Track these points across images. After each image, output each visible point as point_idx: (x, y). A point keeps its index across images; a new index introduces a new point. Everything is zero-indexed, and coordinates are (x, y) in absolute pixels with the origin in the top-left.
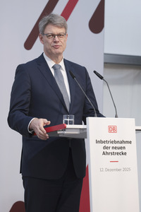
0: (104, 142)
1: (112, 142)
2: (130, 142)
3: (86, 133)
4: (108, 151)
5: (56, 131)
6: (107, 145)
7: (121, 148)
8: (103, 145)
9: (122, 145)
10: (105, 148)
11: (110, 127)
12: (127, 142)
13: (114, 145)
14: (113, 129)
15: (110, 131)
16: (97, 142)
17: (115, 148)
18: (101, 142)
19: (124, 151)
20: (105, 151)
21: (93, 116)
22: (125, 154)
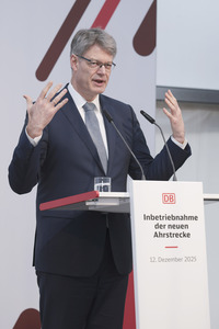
0: (156, 218)
1: (168, 218)
2: (196, 218)
3: (129, 204)
4: (163, 231)
5: (84, 202)
6: (160, 222)
7: (182, 227)
8: (155, 222)
9: (184, 222)
10: (157, 226)
11: (164, 195)
12: (191, 218)
13: (172, 222)
14: (169, 199)
15: (165, 202)
16: (146, 218)
17: (173, 227)
18: (152, 218)
19: (186, 231)
20: (158, 230)
21: (140, 179)
22: (188, 235)
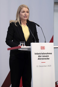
0: (39, 54)
1: (42, 54)
2: (51, 54)
3: (30, 50)
4: (41, 58)
7: (47, 56)
9: (47, 55)
10: (39, 56)
11: (41, 47)
12: (50, 53)
14: (43, 48)
15: (41, 49)
16: (35, 54)
17: (44, 56)
18: (37, 54)
19: (48, 58)
20: (39, 58)
22: (49, 59)
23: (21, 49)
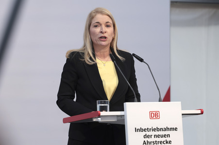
0: (145, 130)
1: (154, 130)
2: (176, 129)
3: (124, 120)
4: (150, 140)
6: (148, 133)
7: (165, 136)
8: (144, 133)
9: (167, 133)
10: (145, 136)
11: (151, 113)
12: (172, 129)
13: (157, 133)
14: (155, 115)
15: (151, 118)
16: (136, 130)
17: (158, 136)
18: (141, 130)
19: (168, 139)
20: (146, 140)
22: (170, 142)
23: (99, 120)
